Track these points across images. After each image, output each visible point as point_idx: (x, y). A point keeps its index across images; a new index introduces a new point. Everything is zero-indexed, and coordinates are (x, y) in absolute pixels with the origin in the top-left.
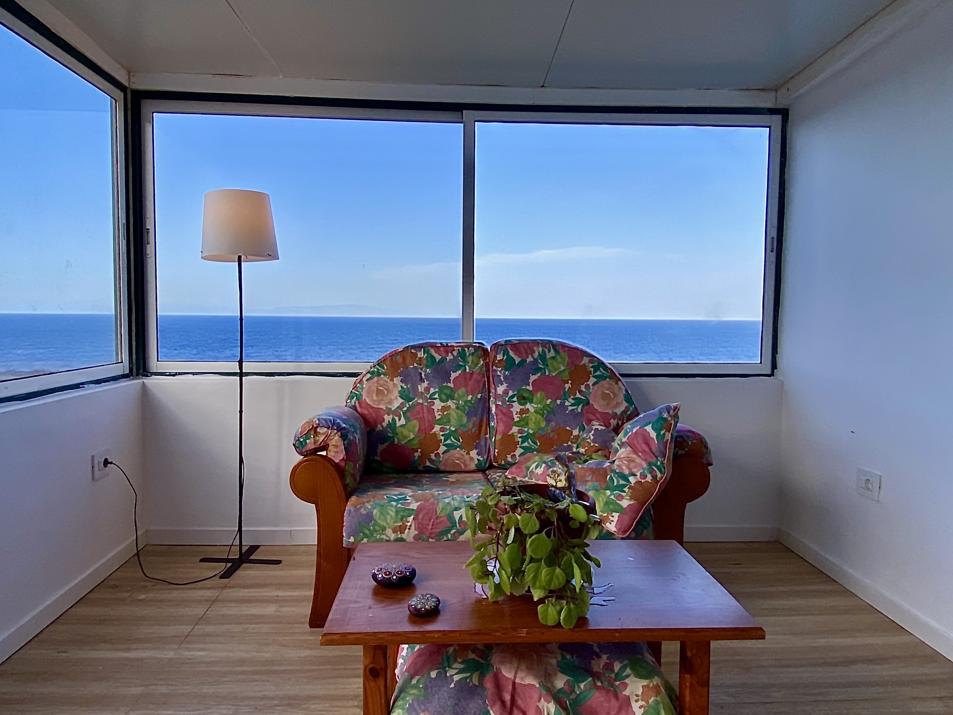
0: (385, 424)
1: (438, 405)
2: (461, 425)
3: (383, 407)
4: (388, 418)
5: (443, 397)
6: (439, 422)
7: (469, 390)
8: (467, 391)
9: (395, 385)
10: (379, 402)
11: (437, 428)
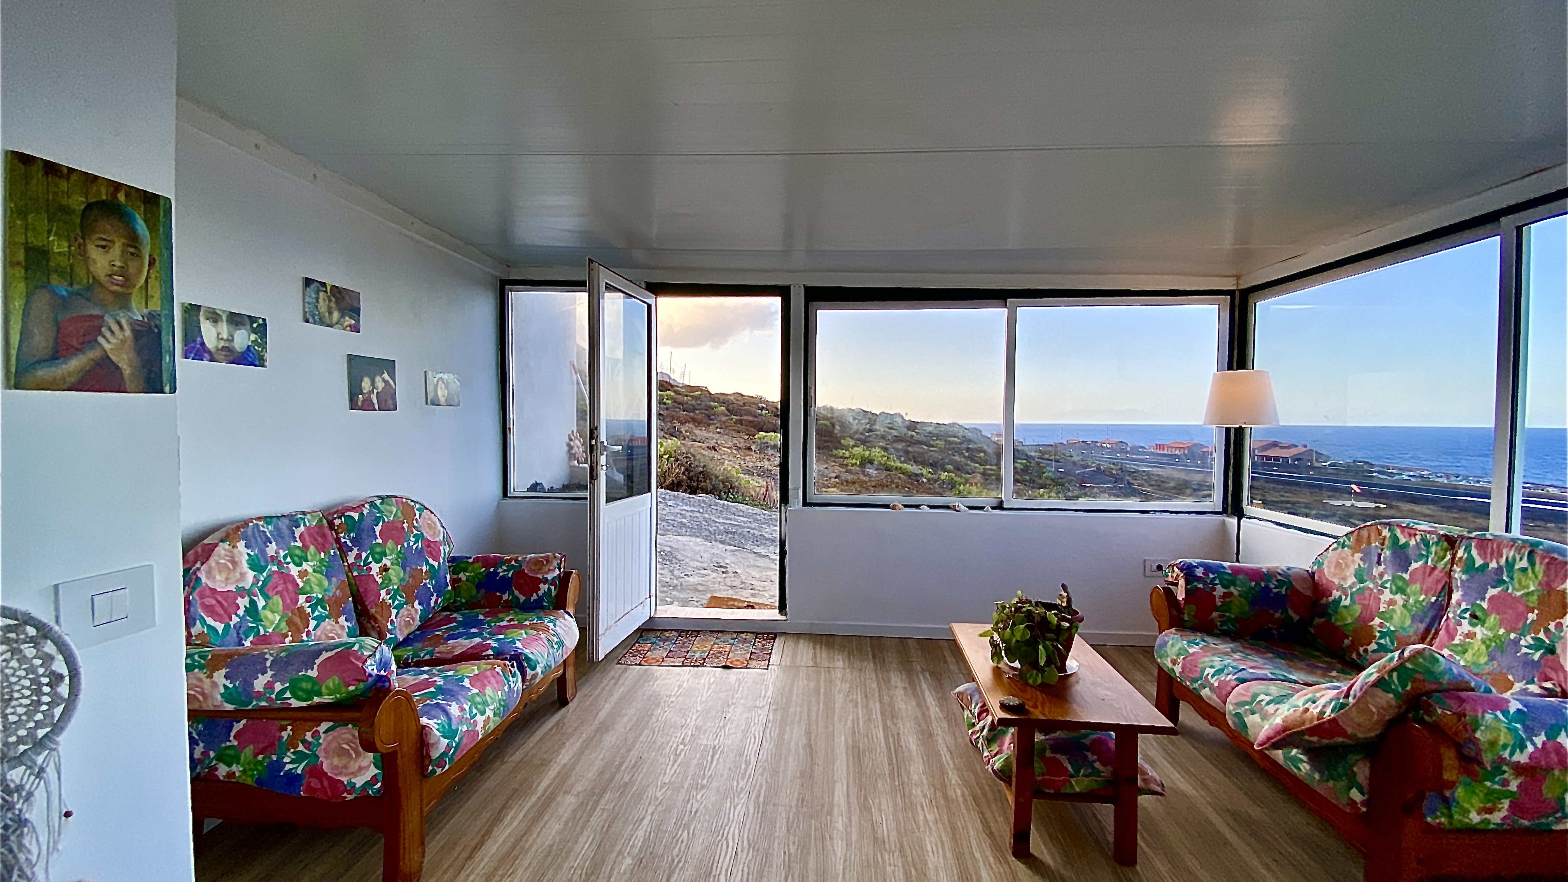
0: (1331, 599)
1: (1387, 596)
2: (1402, 628)
3: (1336, 581)
4: (1336, 594)
5: (1394, 588)
6: (1381, 615)
7: (1425, 587)
8: (1422, 589)
9: (1353, 561)
10: (1334, 575)
11: (1377, 621)
